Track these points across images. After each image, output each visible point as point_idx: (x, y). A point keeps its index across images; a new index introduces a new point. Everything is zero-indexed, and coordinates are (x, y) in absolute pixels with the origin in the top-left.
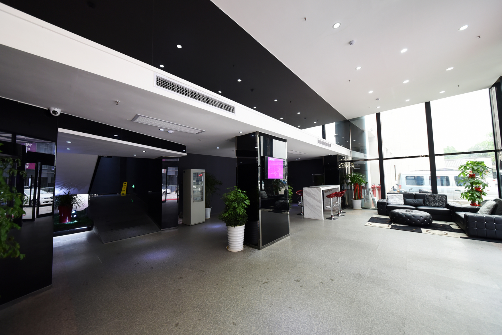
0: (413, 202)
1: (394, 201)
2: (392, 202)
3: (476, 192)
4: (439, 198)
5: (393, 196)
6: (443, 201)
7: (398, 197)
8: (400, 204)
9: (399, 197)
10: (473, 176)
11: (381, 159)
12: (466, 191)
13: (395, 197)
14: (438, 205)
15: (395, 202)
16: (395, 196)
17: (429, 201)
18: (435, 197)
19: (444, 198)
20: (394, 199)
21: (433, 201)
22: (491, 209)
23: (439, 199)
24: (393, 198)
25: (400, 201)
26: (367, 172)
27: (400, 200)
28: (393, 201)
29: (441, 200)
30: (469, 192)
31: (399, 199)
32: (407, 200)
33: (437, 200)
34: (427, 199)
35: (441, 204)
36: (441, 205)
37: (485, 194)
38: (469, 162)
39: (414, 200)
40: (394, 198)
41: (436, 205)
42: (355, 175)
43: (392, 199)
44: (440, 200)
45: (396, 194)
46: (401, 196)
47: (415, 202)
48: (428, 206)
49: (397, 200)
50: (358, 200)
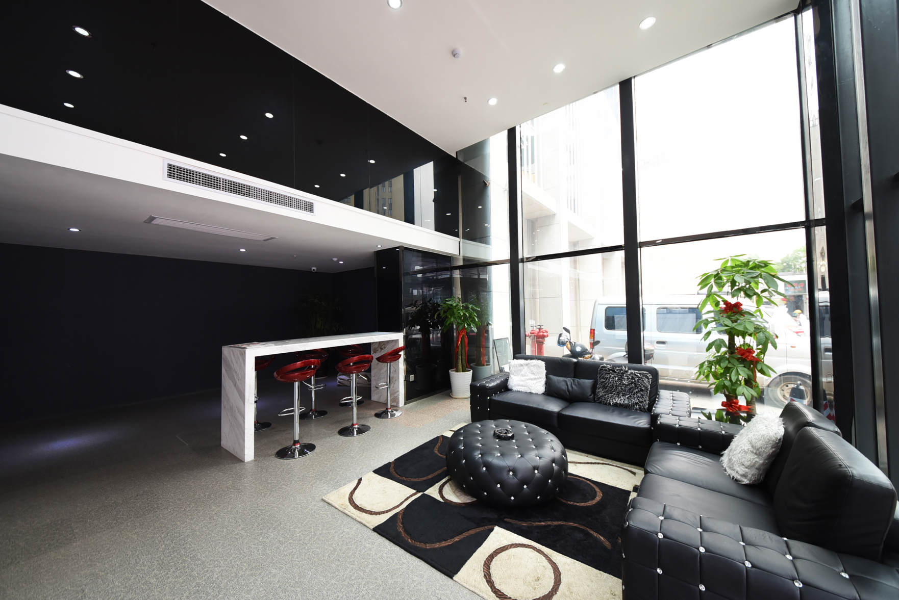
0: (564, 387)
1: (521, 383)
2: (515, 386)
3: (741, 363)
4: (633, 378)
5: (522, 365)
6: (642, 390)
7: (532, 368)
8: (533, 392)
9: (535, 370)
10: (735, 309)
11: (514, 261)
12: (712, 359)
13: (526, 368)
14: (626, 402)
15: (523, 386)
16: (527, 365)
17: (604, 387)
18: (623, 373)
19: (648, 378)
20: (522, 375)
21: (616, 386)
22: (765, 455)
23: (632, 383)
24: (521, 371)
25: (535, 382)
27: (535, 379)
28: (519, 382)
29: (636, 387)
30: (719, 361)
31: (533, 376)
32: (555, 378)
33: (626, 386)
34: (602, 380)
35: (636, 401)
36: (637, 404)
37: (765, 369)
38: (729, 264)
39: (569, 380)
40: (523, 373)
41: (622, 402)
43: (517, 375)
44: (635, 384)
45: (529, 361)
46: (538, 367)
47: (570, 388)
48: (600, 402)
49: (528, 378)
50: (463, 372)
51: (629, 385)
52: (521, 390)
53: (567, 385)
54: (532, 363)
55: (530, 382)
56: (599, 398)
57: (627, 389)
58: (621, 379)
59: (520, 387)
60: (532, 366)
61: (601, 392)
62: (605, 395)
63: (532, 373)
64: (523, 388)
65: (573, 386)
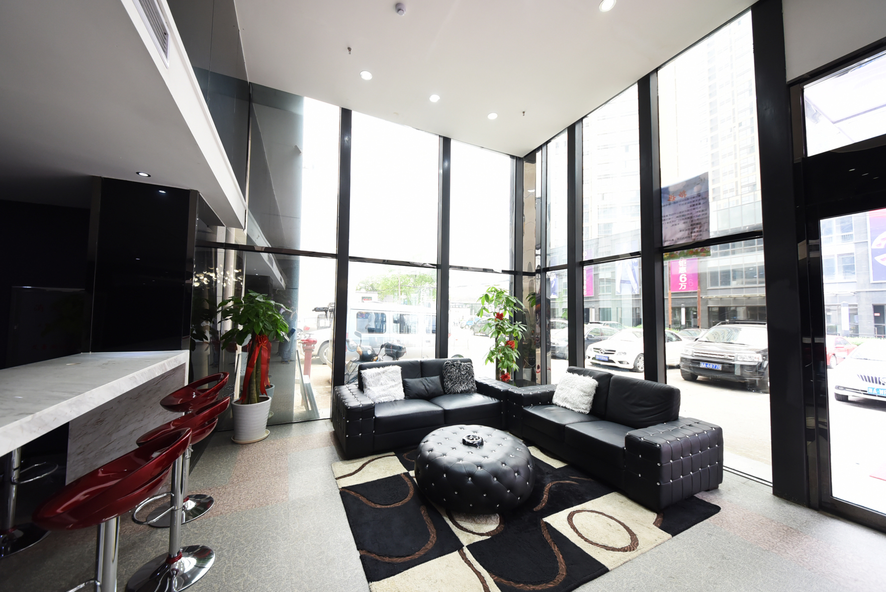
0: (423, 387)
1: (383, 393)
2: (377, 397)
4: (466, 369)
5: (379, 374)
7: (391, 375)
8: (398, 399)
9: (392, 377)
11: (342, 257)
13: (384, 376)
14: (467, 388)
15: (386, 395)
16: (384, 372)
17: (451, 380)
18: (459, 366)
20: (382, 384)
21: (458, 377)
24: (379, 380)
25: (396, 388)
26: (297, 294)
27: (395, 386)
29: (469, 375)
31: (393, 383)
32: (411, 381)
33: (464, 375)
34: (447, 374)
35: (471, 385)
39: (424, 380)
40: (382, 381)
41: (464, 388)
42: (262, 300)
43: (376, 385)
44: (468, 373)
45: (385, 368)
46: (396, 372)
47: (427, 387)
48: (450, 393)
49: (389, 386)
50: (258, 402)
51: (465, 374)
52: (385, 401)
53: (424, 385)
54: (389, 369)
55: (392, 389)
56: (449, 390)
57: (465, 378)
58: (460, 371)
59: (383, 398)
60: (390, 372)
61: (449, 385)
62: (453, 386)
63: (392, 380)
64: (386, 397)
65: (429, 384)
